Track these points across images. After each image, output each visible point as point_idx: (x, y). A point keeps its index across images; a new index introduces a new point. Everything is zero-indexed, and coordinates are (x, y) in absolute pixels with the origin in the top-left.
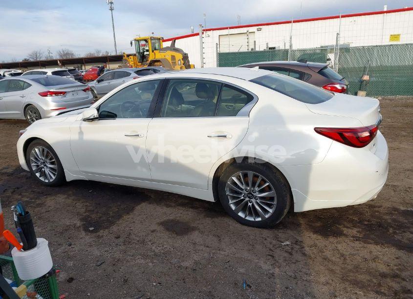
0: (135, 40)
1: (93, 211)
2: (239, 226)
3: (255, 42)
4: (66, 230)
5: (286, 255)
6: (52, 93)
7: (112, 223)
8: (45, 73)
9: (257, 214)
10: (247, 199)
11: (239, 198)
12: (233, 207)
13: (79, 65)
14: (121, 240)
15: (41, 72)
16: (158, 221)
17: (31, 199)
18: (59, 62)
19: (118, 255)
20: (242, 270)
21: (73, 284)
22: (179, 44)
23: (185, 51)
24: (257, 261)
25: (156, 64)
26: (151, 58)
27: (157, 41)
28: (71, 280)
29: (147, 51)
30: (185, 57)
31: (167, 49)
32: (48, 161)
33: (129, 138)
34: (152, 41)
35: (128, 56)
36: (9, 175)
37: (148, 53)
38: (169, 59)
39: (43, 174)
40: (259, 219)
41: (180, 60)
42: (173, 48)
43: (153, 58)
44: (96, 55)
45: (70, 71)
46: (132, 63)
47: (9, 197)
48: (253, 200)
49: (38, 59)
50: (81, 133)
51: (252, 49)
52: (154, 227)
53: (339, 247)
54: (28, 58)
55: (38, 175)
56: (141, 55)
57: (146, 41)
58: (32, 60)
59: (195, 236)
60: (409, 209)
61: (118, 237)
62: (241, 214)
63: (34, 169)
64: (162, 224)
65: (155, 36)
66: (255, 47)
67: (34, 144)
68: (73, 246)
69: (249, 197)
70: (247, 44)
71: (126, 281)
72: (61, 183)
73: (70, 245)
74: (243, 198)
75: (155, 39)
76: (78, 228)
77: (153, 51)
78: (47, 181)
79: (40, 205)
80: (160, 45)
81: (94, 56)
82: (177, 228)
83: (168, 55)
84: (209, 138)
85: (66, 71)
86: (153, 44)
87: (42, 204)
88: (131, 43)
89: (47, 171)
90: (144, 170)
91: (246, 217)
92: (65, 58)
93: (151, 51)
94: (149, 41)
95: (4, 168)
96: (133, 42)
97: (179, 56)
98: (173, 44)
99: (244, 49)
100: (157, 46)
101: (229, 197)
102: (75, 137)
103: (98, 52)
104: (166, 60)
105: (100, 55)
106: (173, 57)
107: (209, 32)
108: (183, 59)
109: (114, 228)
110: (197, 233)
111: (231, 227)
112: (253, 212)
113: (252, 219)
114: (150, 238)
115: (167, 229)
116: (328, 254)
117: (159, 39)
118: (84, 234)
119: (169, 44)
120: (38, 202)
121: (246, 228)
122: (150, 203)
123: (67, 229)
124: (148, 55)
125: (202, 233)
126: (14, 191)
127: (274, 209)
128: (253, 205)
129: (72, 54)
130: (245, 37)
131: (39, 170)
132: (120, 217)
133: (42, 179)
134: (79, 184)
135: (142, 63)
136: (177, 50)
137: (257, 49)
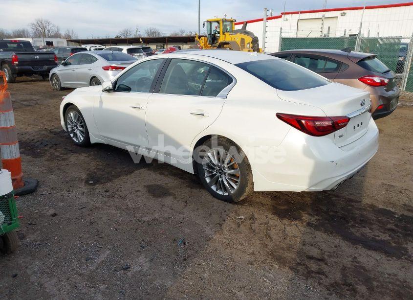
0: (208, 21)
1: (101, 169)
2: (210, 197)
3: (329, 27)
4: (72, 180)
5: (233, 226)
6: (113, 68)
7: (109, 180)
8: (121, 50)
9: (225, 189)
10: (219, 174)
11: (213, 172)
12: (208, 180)
13: (162, 44)
14: (108, 194)
15: (118, 48)
16: (146, 184)
17: (61, 154)
18: (141, 40)
19: (99, 204)
20: (187, 231)
21: (55, 219)
22: (250, 27)
23: (256, 35)
24: (205, 226)
25: (225, 46)
26: (221, 40)
27: (229, 23)
28: (54, 215)
29: (219, 33)
30: (255, 41)
31: (238, 31)
32: (79, 124)
33: (134, 109)
34: (225, 23)
35: (200, 37)
36: (56, 133)
37: (219, 35)
38: (238, 41)
39: (75, 135)
40: (227, 194)
41: (249, 43)
42: (244, 31)
43: (223, 39)
44: (180, 35)
45: (143, 49)
46: (202, 44)
47: (46, 150)
48: (223, 176)
49: (128, 37)
50: (101, 102)
51: (325, 36)
52: (140, 188)
53: (288, 229)
54: (119, 35)
55: (72, 135)
56: (212, 36)
57: (218, 22)
58: (123, 37)
59: (168, 201)
60: (387, 209)
61: (107, 191)
62: (214, 188)
63: (70, 130)
64: (147, 187)
65: (228, 18)
66: (329, 33)
67: (70, 109)
68: (70, 192)
69: (220, 173)
70: (320, 30)
71: (92, 223)
72: (87, 144)
73: (69, 191)
74: (215, 173)
75: (227, 21)
76: (82, 180)
77: (223, 33)
78: (77, 141)
79: (63, 160)
80: (232, 27)
81: (177, 36)
82: (156, 192)
83: (237, 38)
84: (192, 115)
85: (140, 48)
86: (225, 26)
87: (66, 159)
88: (204, 24)
89: (78, 133)
90: (144, 139)
91: (217, 190)
92: (151, 37)
93: (221, 33)
94: (221, 23)
95: (55, 128)
96: (206, 23)
97: (248, 40)
98: (245, 27)
99: (316, 34)
100: (229, 28)
101: (205, 171)
102: (97, 105)
103: (183, 32)
104: (235, 43)
105: (184, 35)
106: (243, 40)
107: (287, 16)
108: (252, 42)
109: (109, 185)
110: (171, 198)
111: (203, 197)
112: (222, 186)
113: (221, 193)
114: (131, 196)
115: (149, 191)
116: (273, 233)
117: (232, 21)
118: (83, 185)
119: (240, 27)
120: (65, 157)
121: (215, 200)
122: (149, 170)
123: (74, 179)
124: (219, 37)
125: (175, 198)
126: (52, 147)
127: (238, 186)
128: (222, 180)
129: (159, 33)
130: (320, 22)
131: (73, 131)
132: (118, 176)
133: (74, 139)
134: (99, 146)
135: (212, 45)
136: (248, 33)
137: (332, 35)
